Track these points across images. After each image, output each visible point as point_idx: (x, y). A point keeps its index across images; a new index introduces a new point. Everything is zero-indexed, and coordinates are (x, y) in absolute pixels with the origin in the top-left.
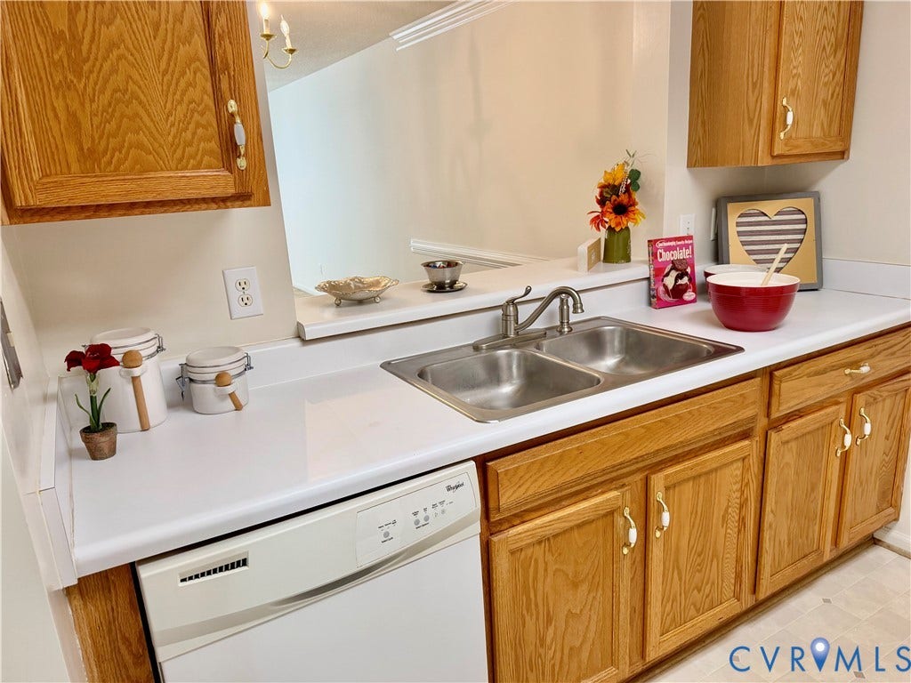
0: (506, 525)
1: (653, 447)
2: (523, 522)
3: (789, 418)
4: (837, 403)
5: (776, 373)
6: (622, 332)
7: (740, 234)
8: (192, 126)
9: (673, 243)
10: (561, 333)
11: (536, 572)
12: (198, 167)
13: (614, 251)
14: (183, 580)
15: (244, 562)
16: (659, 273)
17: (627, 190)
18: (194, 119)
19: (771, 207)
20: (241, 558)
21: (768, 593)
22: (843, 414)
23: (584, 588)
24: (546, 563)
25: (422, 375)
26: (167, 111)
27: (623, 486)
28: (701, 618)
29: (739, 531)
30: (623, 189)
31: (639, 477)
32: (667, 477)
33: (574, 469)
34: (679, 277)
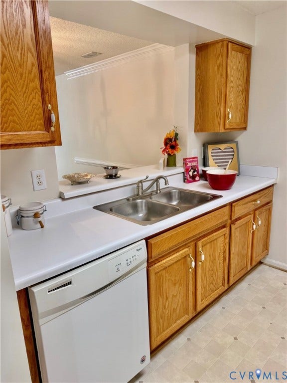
0: (153, 264)
1: (198, 232)
2: (159, 262)
3: (237, 220)
4: (250, 214)
5: (233, 204)
6: (178, 193)
7: (212, 156)
8: (34, 114)
9: (191, 160)
10: (157, 193)
11: (163, 280)
12: (36, 130)
13: (171, 163)
14: (49, 292)
15: (70, 283)
16: (187, 170)
17: (175, 141)
18: (34, 112)
19: (222, 147)
20: (69, 281)
21: (233, 283)
22: (252, 218)
23: (177, 286)
24: (166, 277)
25: (111, 210)
26: (25, 108)
27: (189, 247)
28: (213, 294)
29: (224, 261)
30: (173, 140)
31: (193, 243)
32: (203, 242)
33: (175, 241)
34: (194, 172)
